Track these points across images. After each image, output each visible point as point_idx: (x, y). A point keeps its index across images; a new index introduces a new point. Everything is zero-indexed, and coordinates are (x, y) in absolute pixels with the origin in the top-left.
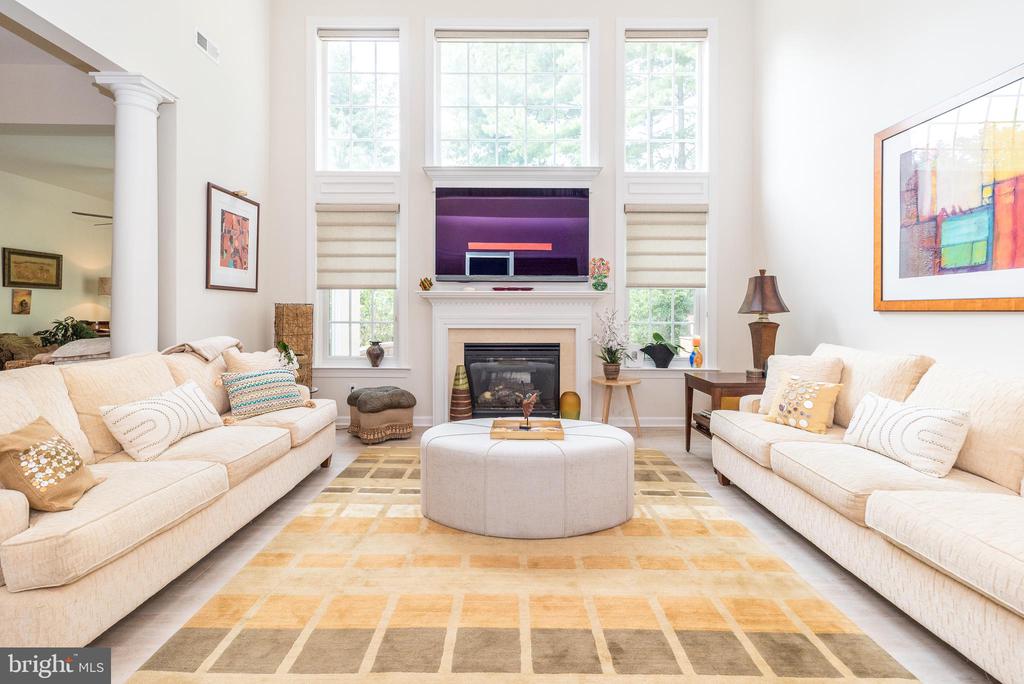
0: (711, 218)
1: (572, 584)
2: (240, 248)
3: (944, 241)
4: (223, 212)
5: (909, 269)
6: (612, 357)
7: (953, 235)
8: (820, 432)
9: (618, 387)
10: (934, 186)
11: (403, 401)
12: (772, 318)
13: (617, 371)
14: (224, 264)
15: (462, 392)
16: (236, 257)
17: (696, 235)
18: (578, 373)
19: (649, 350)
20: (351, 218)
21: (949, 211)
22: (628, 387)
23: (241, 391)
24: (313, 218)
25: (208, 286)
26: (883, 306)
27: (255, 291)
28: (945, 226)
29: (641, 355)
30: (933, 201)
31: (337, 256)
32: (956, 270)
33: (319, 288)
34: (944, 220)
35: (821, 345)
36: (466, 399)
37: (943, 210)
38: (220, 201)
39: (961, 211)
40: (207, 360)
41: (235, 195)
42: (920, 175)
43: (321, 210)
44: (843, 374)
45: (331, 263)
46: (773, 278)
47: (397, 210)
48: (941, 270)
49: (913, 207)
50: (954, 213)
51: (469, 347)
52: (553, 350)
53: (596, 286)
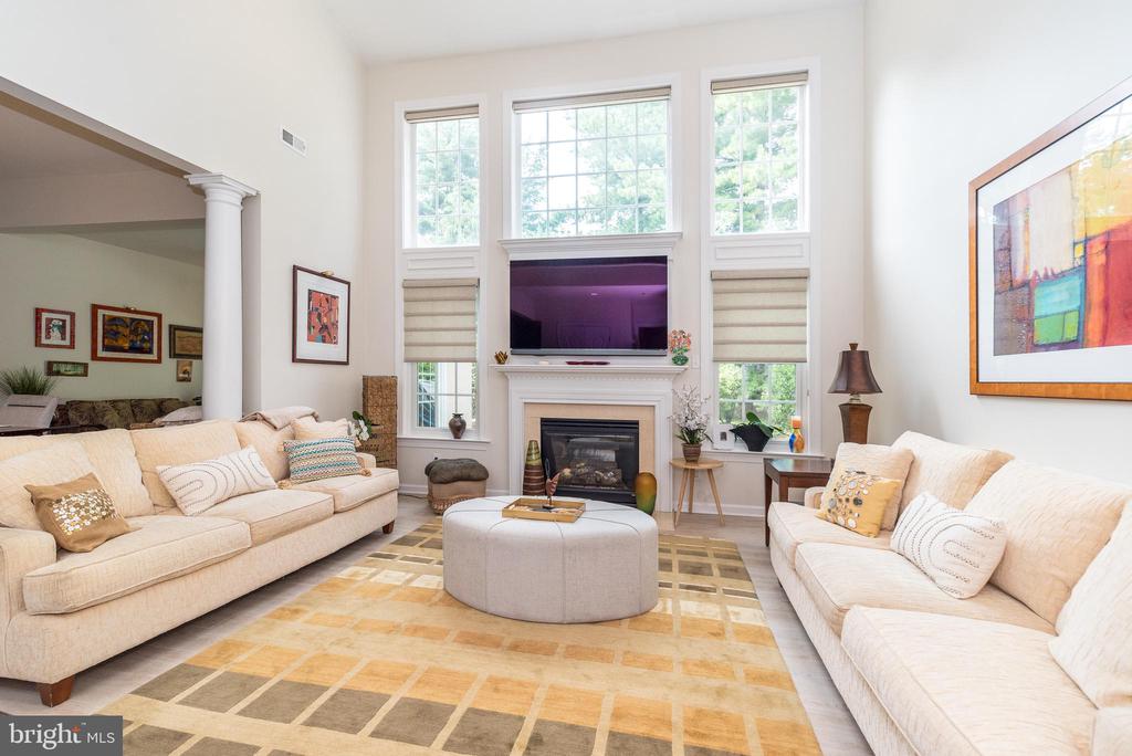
2: (329, 325)
3: (1037, 313)
4: (310, 292)
6: (691, 439)
7: (1044, 304)
8: (869, 534)
9: (698, 471)
10: (1027, 243)
11: (474, 474)
12: (864, 399)
13: (698, 453)
14: (310, 339)
15: (536, 467)
16: (325, 332)
17: (795, 303)
18: (658, 454)
19: (739, 432)
20: (435, 293)
21: (1041, 274)
22: (710, 471)
24: (400, 294)
25: (294, 360)
26: (981, 389)
27: (346, 363)
28: (1037, 292)
29: (731, 436)
30: (1026, 263)
31: (422, 330)
32: (1048, 347)
33: (407, 361)
34: (1036, 285)
35: (908, 432)
36: (537, 474)
37: (1036, 273)
38: (306, 282)
39: (1053, 274)
40: (275, 428)
41: (323, 275)
42: (1012, 230)
43: (408, 286)
44: (911, 468)
45: (418, 337)
46: (864, 354)
47: (477, 284)
48: (1035, 347)
49: (1007, 270)
51: (545, 422)
52: (631, 427)
53: (675, 361)
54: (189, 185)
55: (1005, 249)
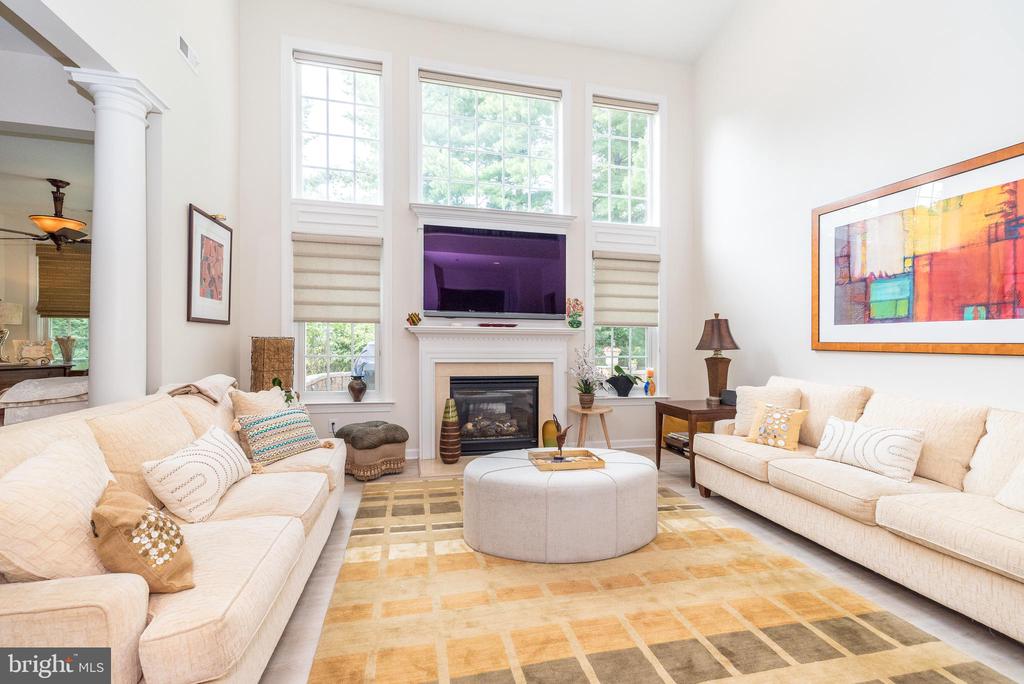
0: (662, 266)
1: (653, 600)
2: (216, 277)
3: (872, 299)
4: (202, 236)
5: (842, 318)
6: (587, 389)
7: (879, 293)
9: (592, 415)
10: (864, 255)
11: (398, 436)
12: (725, 354)
13: (592, 401)
14: (203, 294)
15: (453, 424)
16: (212, 289)
17: (651, 281)
18: (556, 403)
19: (613, 381)
20: (332, 250)
21: (877, 274)
22: (602, 415)
23: (263, 435)
24: (288, 248)
25: (189, 318)
26: (819, 346)
27: (227, 323)
28: (873, 286)
29: (607, 386)
30: (864, 266)
31: (316, 288)
32: (883, 320)
33: (296, 320)
34: (871, 282)
35: (772, 377)
36: (456, 430)
37: (872, 274)
38: (201, 225)
39: (887, 275)
40: (215, 402)
41: (214, 219)
42: (851, 245)
43: (297, 240)
44: (802, 401)
45: (307, 295)
47: (378, 245)
48: (871, 320)
49: (846, 270)
50: (881, 276)
51: (454, 381)
52: (532, 382)
53: (572, 324)
54: (72, 82)
55: (844, 258)
